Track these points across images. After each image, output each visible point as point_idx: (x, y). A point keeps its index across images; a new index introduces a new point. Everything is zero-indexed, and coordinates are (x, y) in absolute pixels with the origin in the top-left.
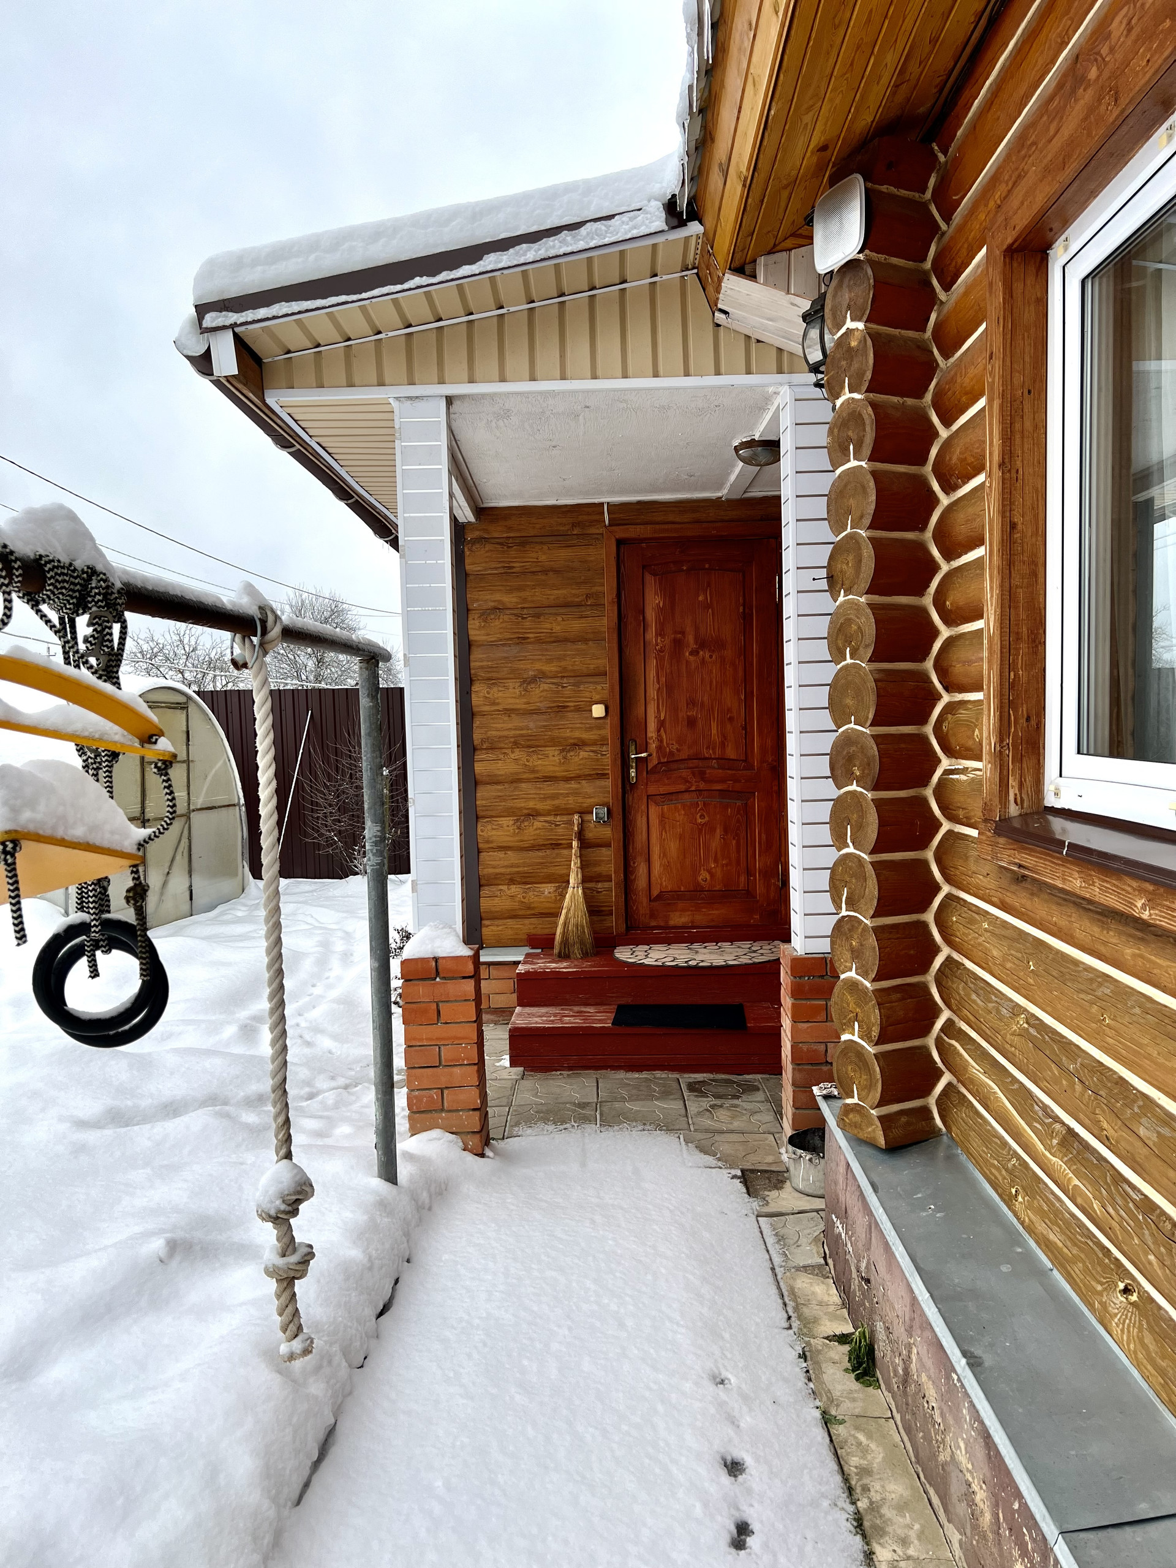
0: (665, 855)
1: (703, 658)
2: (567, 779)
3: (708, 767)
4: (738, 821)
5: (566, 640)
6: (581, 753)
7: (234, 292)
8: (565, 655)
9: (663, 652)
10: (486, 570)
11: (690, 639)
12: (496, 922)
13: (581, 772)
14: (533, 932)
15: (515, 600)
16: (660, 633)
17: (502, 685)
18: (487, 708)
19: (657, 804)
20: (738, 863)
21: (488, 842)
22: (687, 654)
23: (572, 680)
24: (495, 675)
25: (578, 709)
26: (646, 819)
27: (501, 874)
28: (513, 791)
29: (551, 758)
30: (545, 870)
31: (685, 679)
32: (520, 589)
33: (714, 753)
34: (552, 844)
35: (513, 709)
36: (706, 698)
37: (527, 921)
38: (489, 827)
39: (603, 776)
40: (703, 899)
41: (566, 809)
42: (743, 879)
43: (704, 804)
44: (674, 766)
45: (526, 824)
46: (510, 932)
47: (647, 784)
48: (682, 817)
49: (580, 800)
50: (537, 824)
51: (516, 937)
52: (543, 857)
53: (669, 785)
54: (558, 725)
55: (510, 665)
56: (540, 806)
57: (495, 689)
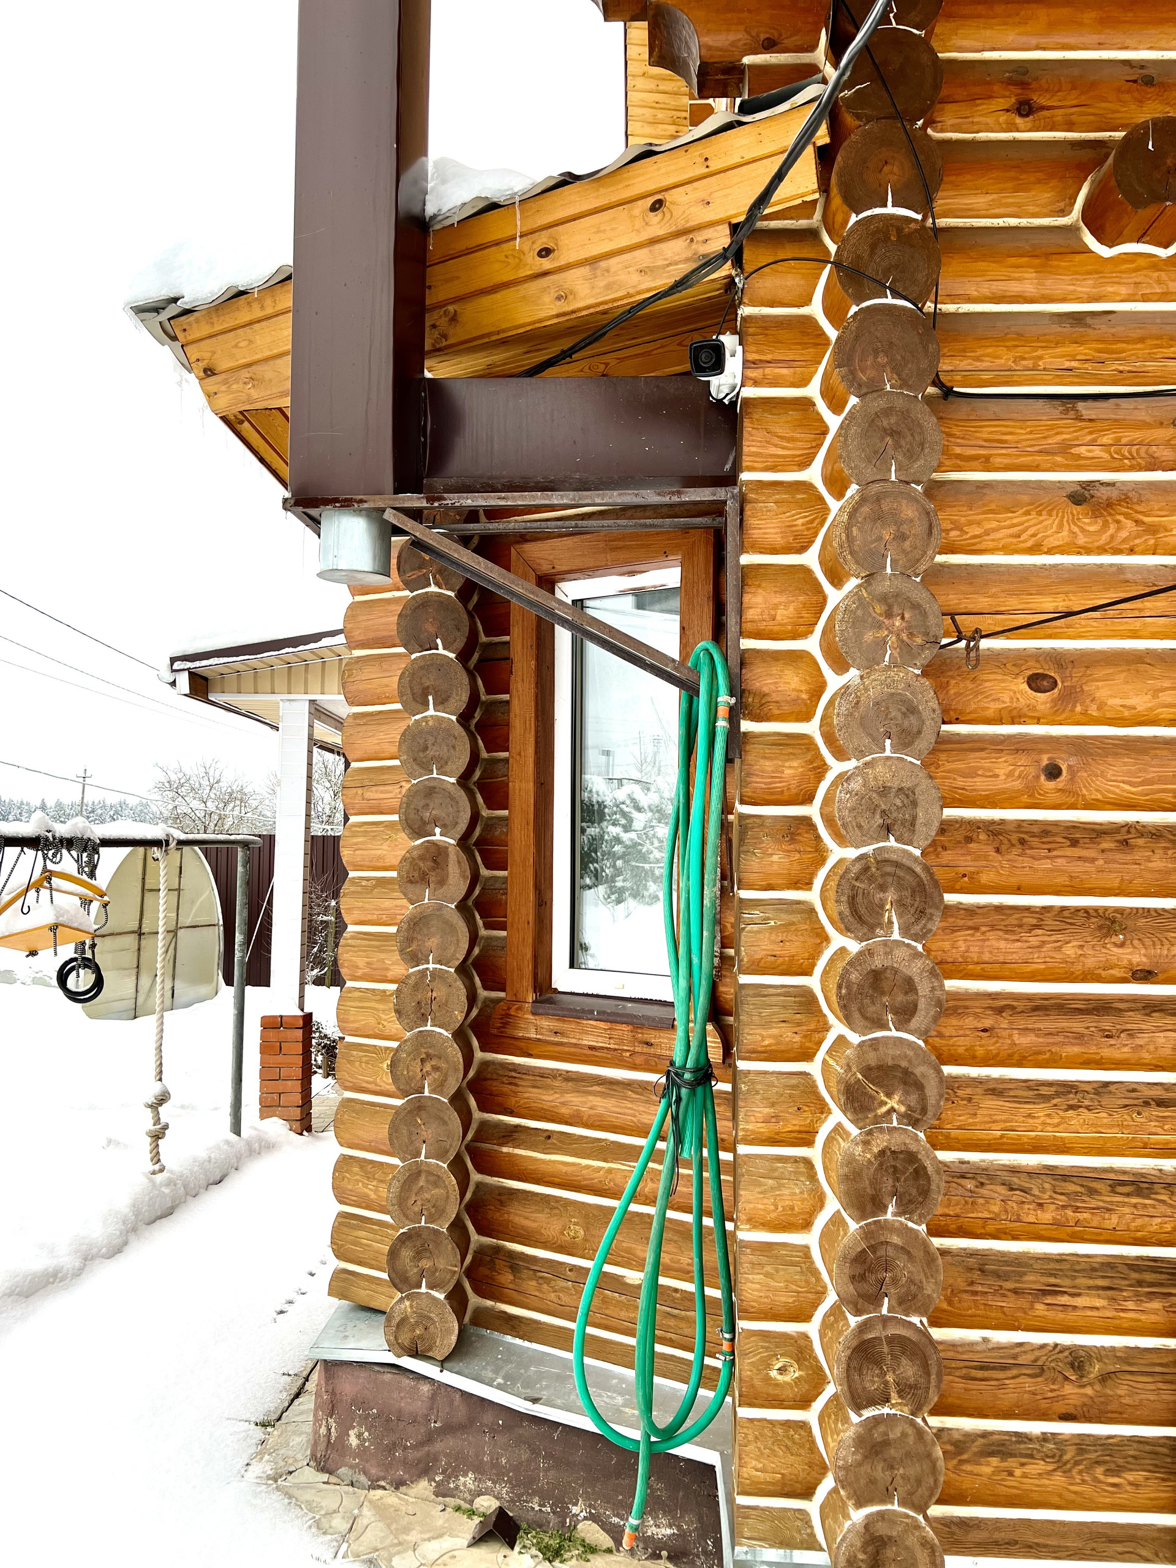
7: (190, 652)
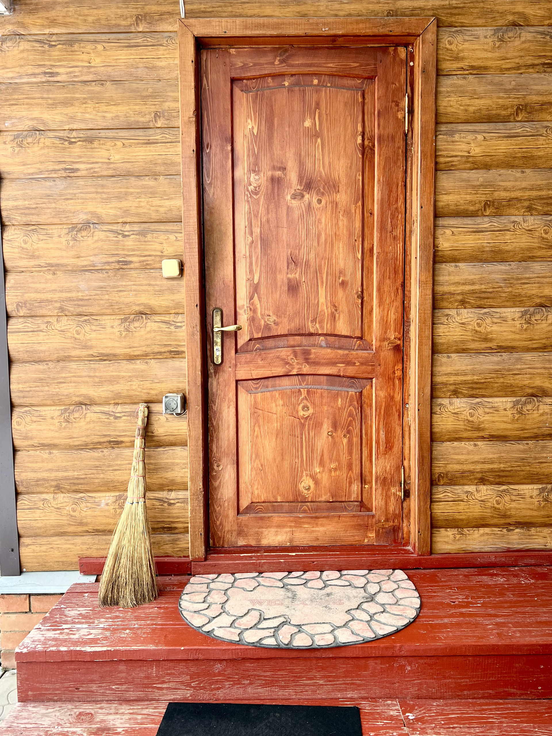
0: (257, 455)
1: (309, 204)
2: (131, 358)
3: (314, 345)
4: (350, 415)
5: (128, 174)
6: (149, 324)
8: (126, 194)
9: (256, 194)
10: (20, 77)
11: (293, 176)
12: (40, 540)
13: (148, 350)
14: (88, 553)
15: (59, 118)
16: (255, 169)
17: (44, 232)
18: (23, 263)
19: (248, 391)
20: (350, 467)
21: (26, 438)
22: (289, 197)
23: (136, 227)
24: (34, 219)
25: (145, 267)
26: (234, 410)
27: (44, 479)
28: (59, 373)
29: (109, 330)
30: (102, 476)
31: (285, 230)
32: (67, 103)
33: (322, 327)
34: (110, 442)
35: (58, 265)
36: (312, 256)
37: (79, 540)
38: (28, 419)
39: (177, 354)
40: (305, 511)
41: (129, 397)
42: (355, 487)
43: (308, 392)
44: (270, 343)
45: (76, 415)
46: (57, 553)
47: (236, 365)
48: (280, 408)
49: (147, 385)
50: (90, 416)
51: (64, 559)
52: (98, 459)
53: (264, 367)
54: (117, 287)
55: (53, 205)
56: (93, 392)
57: (35, 237)
